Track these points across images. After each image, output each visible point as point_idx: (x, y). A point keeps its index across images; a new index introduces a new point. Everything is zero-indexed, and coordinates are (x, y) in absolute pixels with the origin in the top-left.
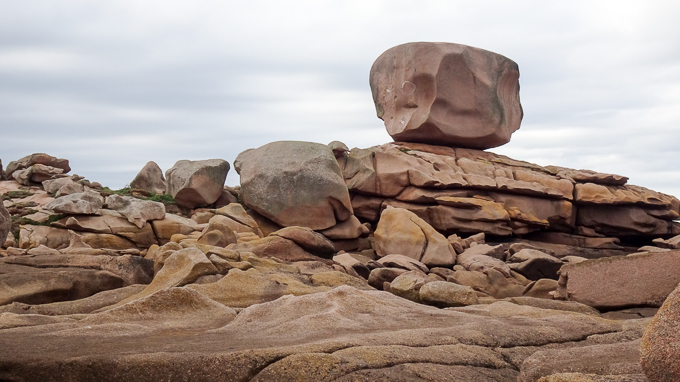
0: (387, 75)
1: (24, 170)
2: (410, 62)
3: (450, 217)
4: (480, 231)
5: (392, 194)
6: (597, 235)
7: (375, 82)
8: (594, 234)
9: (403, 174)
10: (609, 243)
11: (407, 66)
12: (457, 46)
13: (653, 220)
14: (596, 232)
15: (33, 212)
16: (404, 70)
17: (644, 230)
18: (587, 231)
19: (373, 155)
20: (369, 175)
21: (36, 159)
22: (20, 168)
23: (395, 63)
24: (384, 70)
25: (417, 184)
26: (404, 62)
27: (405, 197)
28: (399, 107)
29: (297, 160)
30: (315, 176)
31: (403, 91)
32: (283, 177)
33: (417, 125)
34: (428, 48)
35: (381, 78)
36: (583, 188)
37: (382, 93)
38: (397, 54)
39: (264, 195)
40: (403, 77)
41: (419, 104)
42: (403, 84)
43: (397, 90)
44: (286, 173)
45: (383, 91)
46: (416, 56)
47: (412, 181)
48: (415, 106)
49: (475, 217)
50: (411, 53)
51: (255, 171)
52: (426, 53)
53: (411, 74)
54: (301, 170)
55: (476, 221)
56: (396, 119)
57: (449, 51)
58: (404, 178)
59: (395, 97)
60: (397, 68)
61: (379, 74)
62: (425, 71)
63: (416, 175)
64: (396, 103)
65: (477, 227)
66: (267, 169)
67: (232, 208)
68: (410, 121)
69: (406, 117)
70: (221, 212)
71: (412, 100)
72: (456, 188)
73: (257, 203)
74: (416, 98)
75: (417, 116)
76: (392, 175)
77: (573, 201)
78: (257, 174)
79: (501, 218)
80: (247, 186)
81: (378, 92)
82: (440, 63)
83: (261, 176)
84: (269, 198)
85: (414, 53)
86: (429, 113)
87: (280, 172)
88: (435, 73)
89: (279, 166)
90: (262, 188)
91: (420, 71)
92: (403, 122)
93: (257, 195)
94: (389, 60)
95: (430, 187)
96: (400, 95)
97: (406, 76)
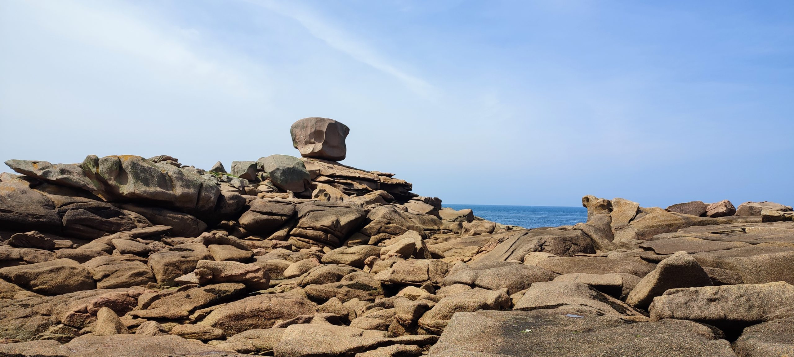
0: (301, 130)
2: (313, 125)
3: (342, 188)
5: (312, 178)
7: (294, 132)
9: (317, 170)
11: (311, 127)
12: (332, 120)
13: (405, 191)
16: (310, 128)
17: (403, 194)
23: (305, 125)
24: (299, 128)
25: (324, 174)
26: (310, 125)
27: (318, 180)
28: (306, 143)
29: (290, 163)
30: (299, 170)
31: (308, 137)
32: (287, 170)
33: (316, 151)
34: (322, 120)
35: (297, 131)
36: (383, 178)
37: (298, 137)
38: (306, 121)
39: (279, 177)
40: (309, 131)
41: (316, 142)
42: (309, 134)
43: (306, 136)
44: (288, 168)
45: (298, 136)
46: (316, 123)
47: (322, 173)
48: (314, 143)
49: (352, 189)
50: (313, 122)
51: (274, 167)
52: (321, 122)
53: (313, 130)
54: (294, 167)
55: (352, 190)
56: (305, 148)
57: (330, 122)
58: (318, 172)
59: (305, 139)
60: (306, 127)
61: (296, 129)
62: (320, 129)
63: (323, 171)
64: (305, 141)
65: (353, 192)
66: (280, 166)
67: (268, 182)
68: (313, 149)
69: (310, 147)
70: (264, 184)
71: (313, 140)
72: (341, 177)
73: (276, 181)
74: (315, 140)
75: (316, 147)
76: (313, 171)
77: (380, 183)
78: (276, 168)
79: (361, 188)
80: (272, 173)
81: (295, 136)
82: (327, 126)
83: (278, 169)
84: (282, 178)
85: (315, 121)
86: (322, 146)
87: (286, 168)
88: (325, 130)
89: (284, 165)
90: (278, 174)
91: (318, 129)
92: (309, 149)
93: (276, 177)
94: (301, 123)
95: (331, 176)
96: (307, 139)
97: (311, 131)
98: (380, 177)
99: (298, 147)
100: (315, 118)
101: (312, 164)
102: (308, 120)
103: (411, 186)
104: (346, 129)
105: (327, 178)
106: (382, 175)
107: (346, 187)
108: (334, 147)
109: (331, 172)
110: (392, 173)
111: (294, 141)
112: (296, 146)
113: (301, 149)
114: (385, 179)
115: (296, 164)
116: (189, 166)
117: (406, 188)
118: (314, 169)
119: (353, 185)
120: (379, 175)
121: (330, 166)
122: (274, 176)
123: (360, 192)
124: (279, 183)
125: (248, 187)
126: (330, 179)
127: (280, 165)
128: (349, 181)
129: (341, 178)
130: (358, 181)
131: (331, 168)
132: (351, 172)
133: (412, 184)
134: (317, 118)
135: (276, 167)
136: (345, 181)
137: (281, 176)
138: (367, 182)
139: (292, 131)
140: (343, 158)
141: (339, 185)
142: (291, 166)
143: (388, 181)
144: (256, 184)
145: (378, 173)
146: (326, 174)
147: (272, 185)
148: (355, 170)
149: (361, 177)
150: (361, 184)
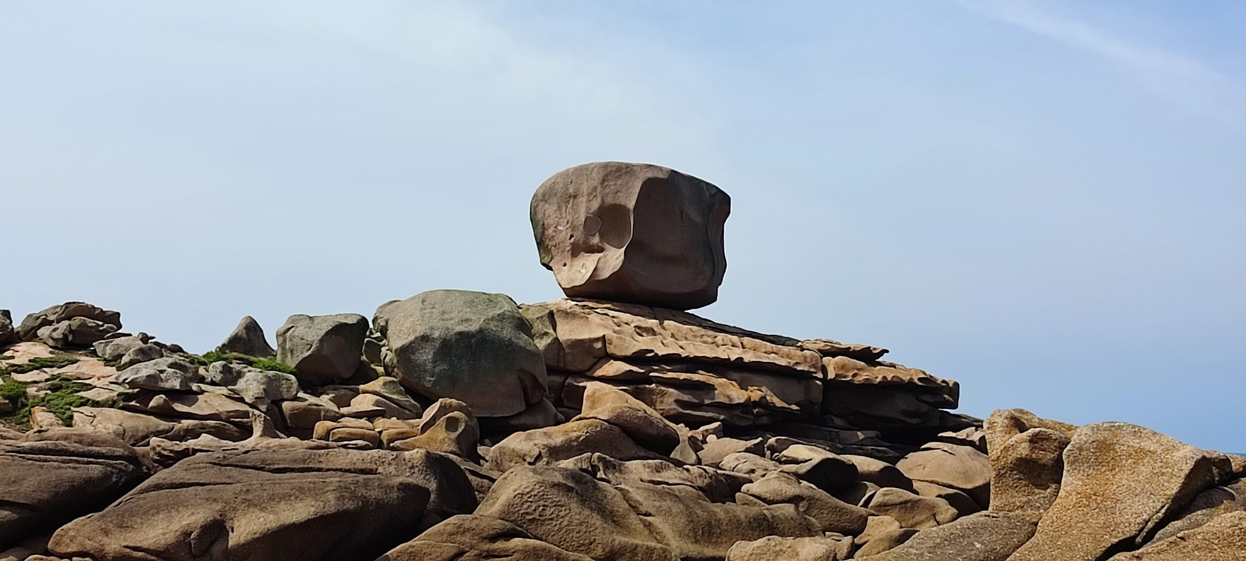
0: (559, 207)
1: (55, 325)
2: (595, 189)
3: (671, 400)
4: (717, 420)
5: (580, 367)
6: (850, 427)
7: (540, 216)
8: (847, 426)
9: (597, 340)
10: (871, 438)
11: (589, 194)
12: (660, 169)
13: (925, 408)
14: (849, 423)
15: (89, 387)
16: (584, 199)
17: (914, 421)
18: (838, 421)
19: (551, 314)
20: (549, 341)
21: (71, 310)
22: (46, 322)
23: (571, 191)
24: (554, 200)
25: (618, 353)
26: (585, 189)
27: (599, 373)
28: (577, 250)
29: (472, 316)
30: (501, 339)
31: (581, 228)
32: (457, 340)
33: (605, 274)
34: (622, 171)
35: (550, 211)
36: (836, 363)
37: (550, 231)
38: (574, 178)
39: (429, 366)
40: (583, 209)
41: (607, 246)
42: (582, 218)
43: (573, 228)
44: (461, 333)
45: (552, 228)
46: (604, 181)
47: (611, 349)
48: (601, 250)
49: (707, 402)
50: (597, 177)
51: (415, 331)
52: (619, 177)
53: (595, 205)
54: (481, 331)
55: (708, 405)
56: (571, 266)
57: (650, 175)
58: (599, 345)
59: (572, 236)
60: (575, 197)
61: (547, 205)
62: (618, 202)
63: (616, 342)
64: (573, 244)
65: (710, 414)
66: (432, 328)
67: (385, 384)
68: (596, 269)
69: (588, 264)
70: (370, 389)
71: (596, 240)
72: (673, 360)
73: (419, 377)
74: (602, 238)
75: (605, 263)
76: (582, 341)
77: (824, 380)
78: (418, 334)
79: (742, 401)
80: (404, 352)
81: (544, 229)
82: (638, 190)
83: (425, 339)
84: (436, 370)
85: (600, 176)
86: (622, 257)
87: (452, 333)
88: (631, 204)
89: (449, 324)
90: (426, 356)
91: (609, 200)
92: (583, 271)
93: (419, 365)
94: (561, 186)
95: (638, 358)
96: (579, 235)
97: (588, 208)
98: (826, 359)
99: (551, 265)
100: (601, 163)
101: (582, 321)
102: (581, 171)
103: (954, 390)
104: (712, 196)
105: (628, 367)
106: (834, 352)
107: (686, 398)
108: (668, 260)
109: (643, 343)
110: (876, 345)
111: (541, 244)
112: (546, 260)
113: (560, 270)
114: (843, 367)
115: (492, 319)
116: (130, 335)
117: (927, 398)
118: (585, 335)
119: (711, 388)
120: (824, 353)
121: (643, 325)
122: (409, 361)
123: (738, 412)
124: (429, 385)
125: (295, 398)
126: (635, 369)
127: (435, 323)
128: (700, 376)
129: (678, 367)
130: (736, 375)
131: (651, 331)
132: (720, 342)
133: (957, 385)
134: (606, 166)
135: (420, 331)
136: (683, 376)
137: (434, 362)
138: (770, 378)
139: (535, 213)
140: (709, 297)
141: (663, 388)
142: (474, 327)
143: (855, 375)
144: (350, 390)
145: (821, 345)
146: (623, 354)
147: (400, 393)
148: (735, 338)
149: (746, 360)
150: (743, 387)
